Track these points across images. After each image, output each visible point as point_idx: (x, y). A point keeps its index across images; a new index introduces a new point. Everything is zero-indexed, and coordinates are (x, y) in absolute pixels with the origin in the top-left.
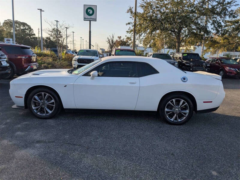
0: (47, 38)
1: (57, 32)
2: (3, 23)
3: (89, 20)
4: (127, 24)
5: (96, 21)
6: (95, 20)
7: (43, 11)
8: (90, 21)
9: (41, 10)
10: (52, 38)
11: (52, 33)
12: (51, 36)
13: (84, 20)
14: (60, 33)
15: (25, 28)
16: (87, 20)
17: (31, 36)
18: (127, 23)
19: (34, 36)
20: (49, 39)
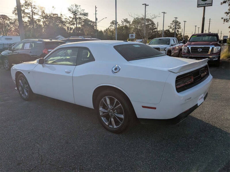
0: (167, 30)
1: (176, 23)
2: (133, 22)
3: (203, 5)
4: (222, 4)
5: (212, 6)
6: (210, 5)
7: (148, 5)
8: (205, 7)
9: (145, 4)
10: (171, 30)
11: (172, 25)
12: (171, 28)
13: (198, 7)
14: (179, 24)
15: (148, 23)
16: (201, 6)
17: (153, 30)
18: (222, 2)
19: (155, 30)
20: (169, 31)
